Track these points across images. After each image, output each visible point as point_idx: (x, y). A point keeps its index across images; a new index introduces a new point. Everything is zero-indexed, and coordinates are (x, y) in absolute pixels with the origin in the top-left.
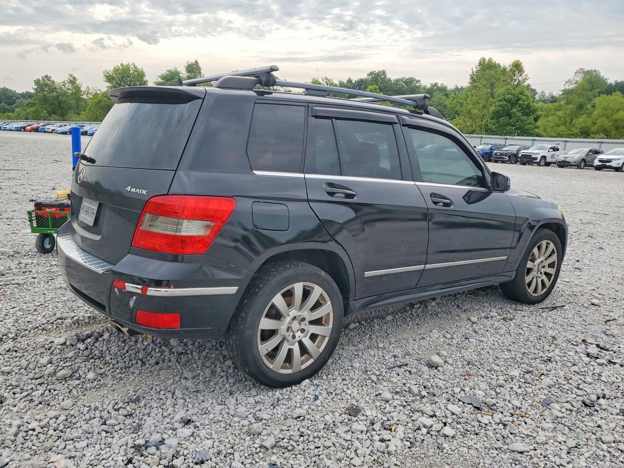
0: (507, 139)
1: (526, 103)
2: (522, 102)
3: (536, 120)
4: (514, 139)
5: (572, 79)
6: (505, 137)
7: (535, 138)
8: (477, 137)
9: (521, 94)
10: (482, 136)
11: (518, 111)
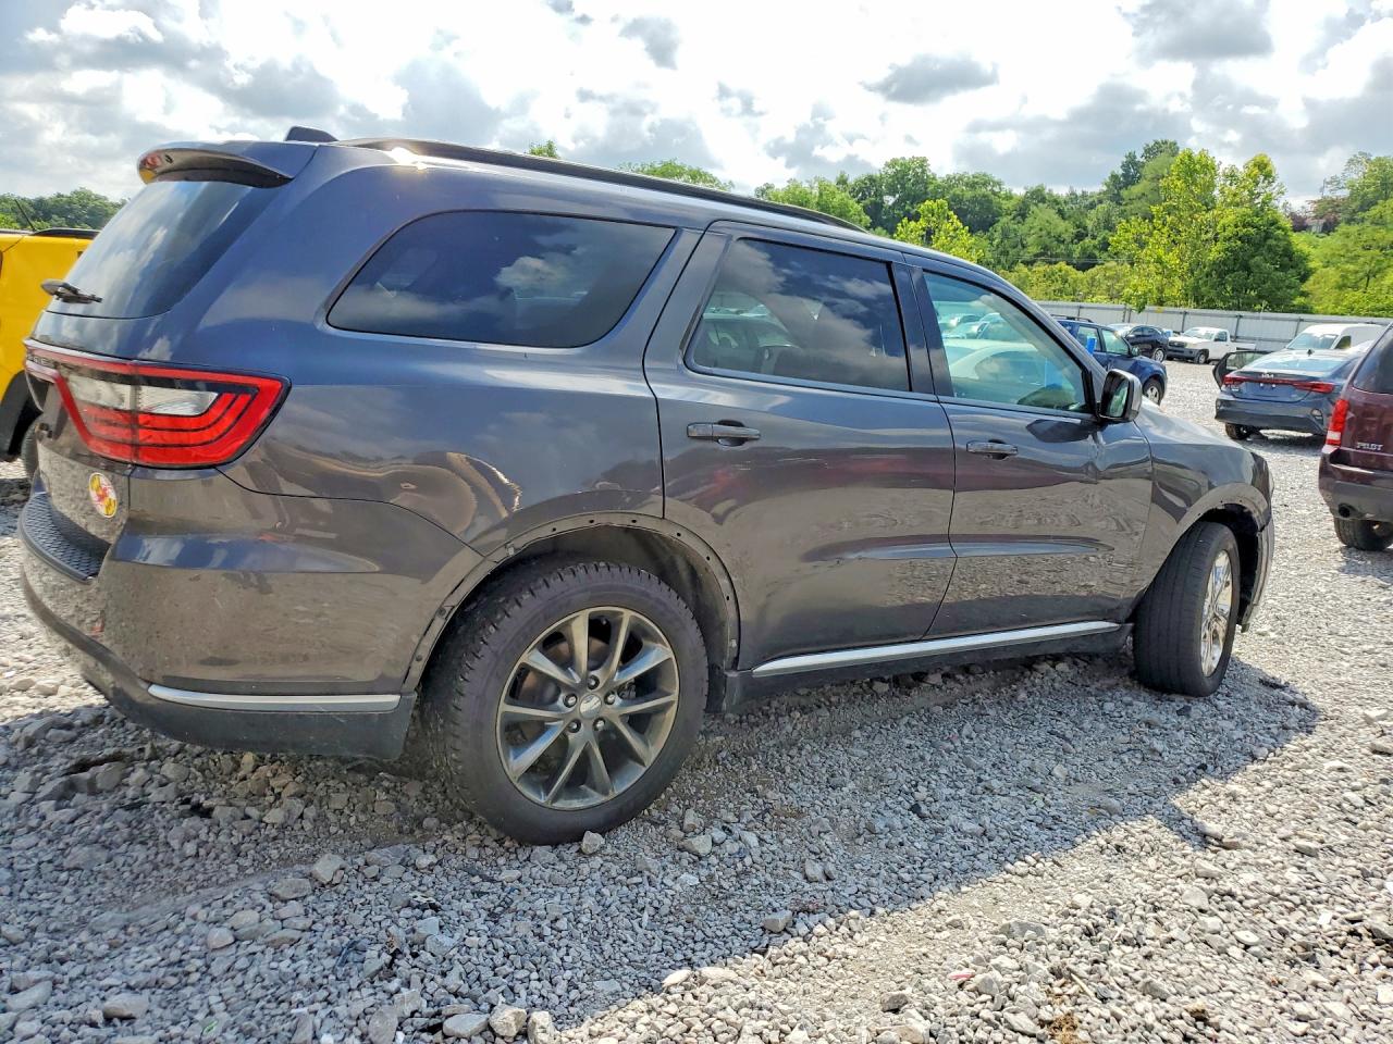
0: (1241, 316)
1: (1282, 244)
2: (1274, 243)
3: (1304, 279)
4: (1258, 318)
5: (1339, 175)
6: (1237, 313)
7: (1303, 316)
8: (1174, 312)
9: (1272, 224)
10: (1187, 309)
11: (1266, 261)
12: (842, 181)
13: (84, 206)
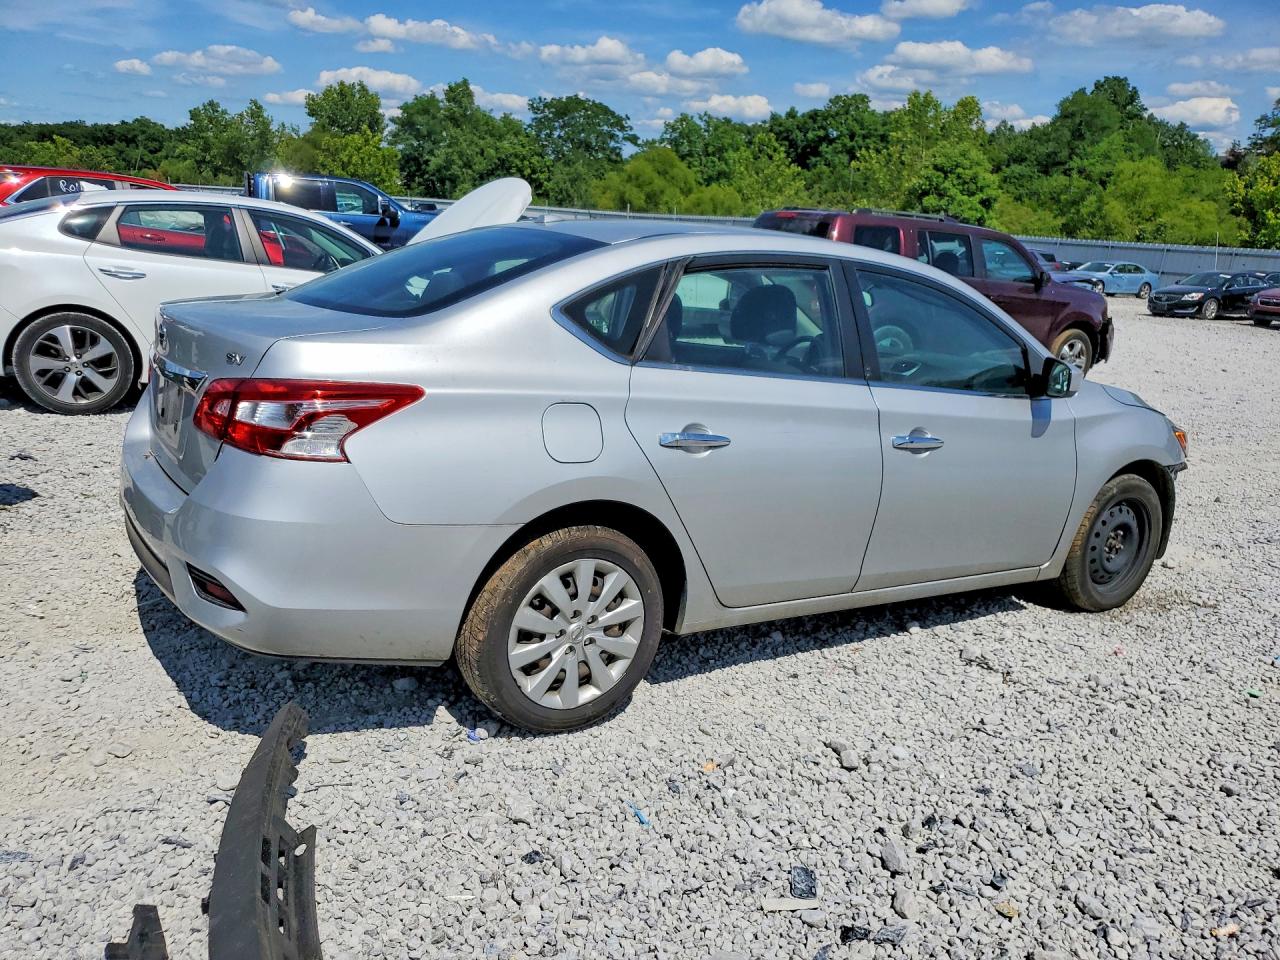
12: (792, 114)
13: (143, 132)
